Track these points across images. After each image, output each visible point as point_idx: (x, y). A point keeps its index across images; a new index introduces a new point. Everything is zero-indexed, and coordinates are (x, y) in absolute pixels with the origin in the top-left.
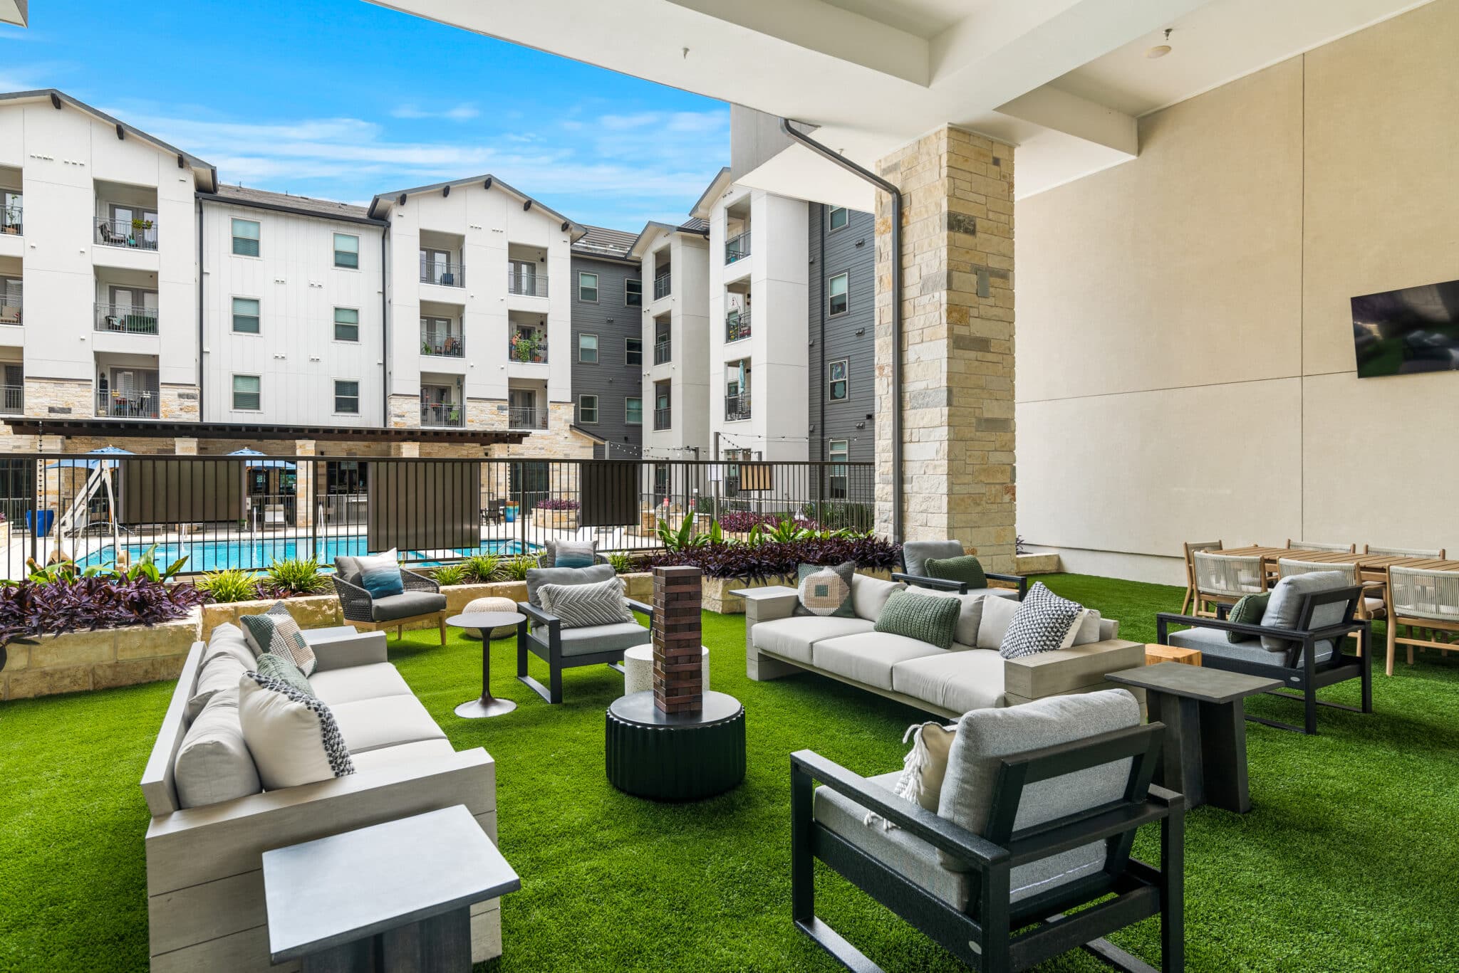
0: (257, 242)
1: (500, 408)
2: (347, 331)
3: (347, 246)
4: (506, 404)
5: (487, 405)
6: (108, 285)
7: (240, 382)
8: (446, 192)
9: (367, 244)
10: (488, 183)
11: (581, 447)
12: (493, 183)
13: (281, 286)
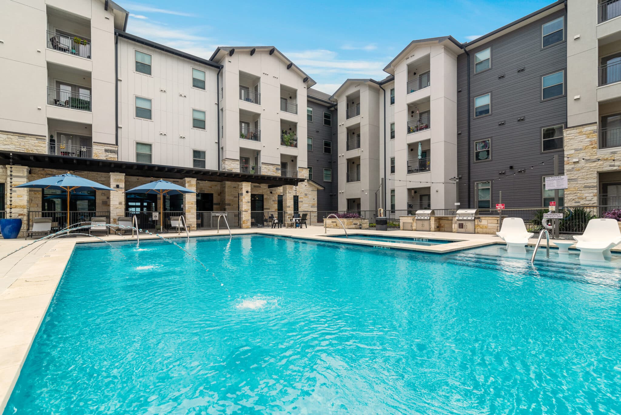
0: (150, 66)
1: (277, 169)
2: (199, 124)
3: (199, 76)
4: (280, 167)
5: (271, 167)
6: (55, 80)
7: (140, 146)
8: (252, 52)
9: (210, 77)
10: (272, 52)
11: (312, 190)
12: (275, 52)
13: (163, 94)
